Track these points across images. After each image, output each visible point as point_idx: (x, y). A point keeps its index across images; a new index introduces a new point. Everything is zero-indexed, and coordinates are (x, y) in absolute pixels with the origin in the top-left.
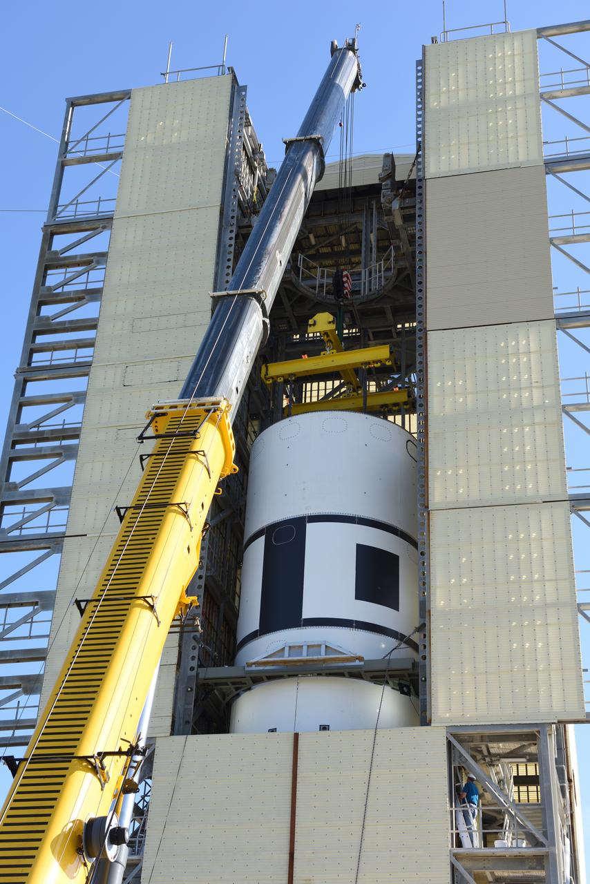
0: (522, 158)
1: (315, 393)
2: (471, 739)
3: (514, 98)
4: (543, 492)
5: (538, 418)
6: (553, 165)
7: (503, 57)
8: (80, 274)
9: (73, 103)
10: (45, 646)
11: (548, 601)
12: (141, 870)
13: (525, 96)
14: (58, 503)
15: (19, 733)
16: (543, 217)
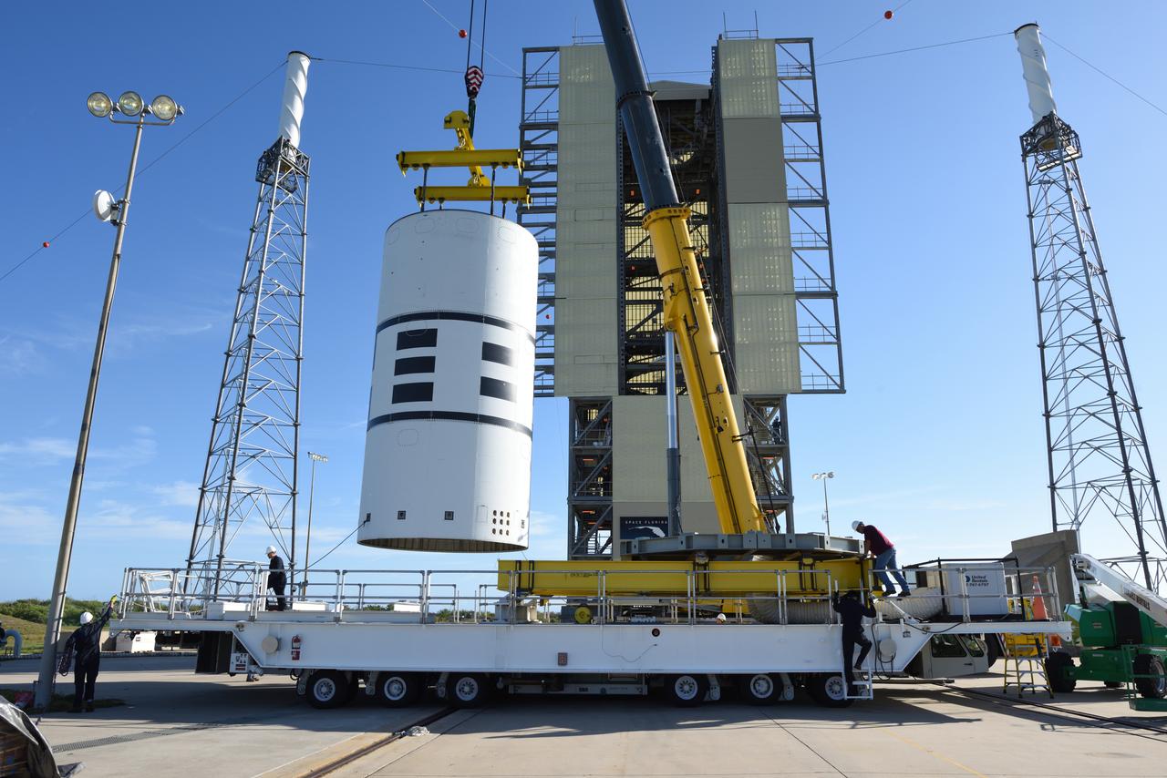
0: (770, 113)
1: (637, 239)
2: (751, 399)
3: (765, 78)
4: (784, 289)
5: (781, 254)
6: (786, 119)
7: (758, 53)
8: (544, 154)
9: (526, 51)
10: (552, 364)
11: (787, 340)
12: (611, 454)
13: (770, 77)
14: (548, 281)
15: (545, 391)
16: (782, 147)
